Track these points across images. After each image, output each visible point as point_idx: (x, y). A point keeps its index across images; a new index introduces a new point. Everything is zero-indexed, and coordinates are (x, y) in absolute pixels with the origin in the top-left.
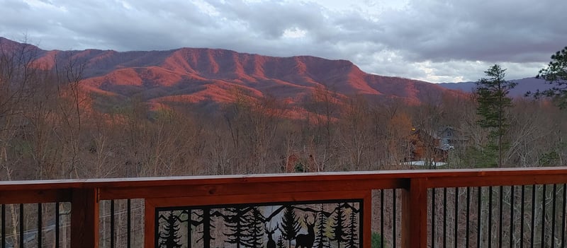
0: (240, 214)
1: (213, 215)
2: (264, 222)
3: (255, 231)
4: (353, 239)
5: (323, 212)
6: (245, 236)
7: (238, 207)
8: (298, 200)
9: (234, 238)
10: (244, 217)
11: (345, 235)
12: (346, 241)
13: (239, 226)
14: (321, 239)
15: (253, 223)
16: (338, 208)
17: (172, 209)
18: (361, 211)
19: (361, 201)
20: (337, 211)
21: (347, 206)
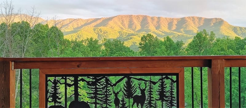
0: (97, 81)
1: (80, 81)
2: (112, 86)
3: (106, 92)
4: (172, 100)
5: (151, 81)
6: (100, 94)
7: (95, 76)
8: (133, 72)
9: (93, 95)
10: (99, 83)
11: (166, 97)
12: (167, 101)
13: (96, 88)
14: (150, 99)
15: (105, 87)
16: (162, 79)
17: (55, 76)
18: (177, 81)
19: (177, 75)
20: (161, 81)
21: (168, 78)
